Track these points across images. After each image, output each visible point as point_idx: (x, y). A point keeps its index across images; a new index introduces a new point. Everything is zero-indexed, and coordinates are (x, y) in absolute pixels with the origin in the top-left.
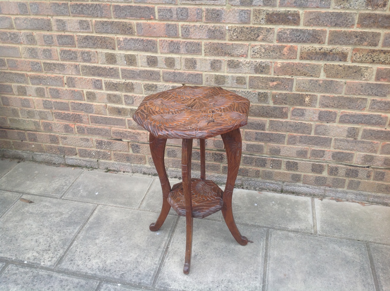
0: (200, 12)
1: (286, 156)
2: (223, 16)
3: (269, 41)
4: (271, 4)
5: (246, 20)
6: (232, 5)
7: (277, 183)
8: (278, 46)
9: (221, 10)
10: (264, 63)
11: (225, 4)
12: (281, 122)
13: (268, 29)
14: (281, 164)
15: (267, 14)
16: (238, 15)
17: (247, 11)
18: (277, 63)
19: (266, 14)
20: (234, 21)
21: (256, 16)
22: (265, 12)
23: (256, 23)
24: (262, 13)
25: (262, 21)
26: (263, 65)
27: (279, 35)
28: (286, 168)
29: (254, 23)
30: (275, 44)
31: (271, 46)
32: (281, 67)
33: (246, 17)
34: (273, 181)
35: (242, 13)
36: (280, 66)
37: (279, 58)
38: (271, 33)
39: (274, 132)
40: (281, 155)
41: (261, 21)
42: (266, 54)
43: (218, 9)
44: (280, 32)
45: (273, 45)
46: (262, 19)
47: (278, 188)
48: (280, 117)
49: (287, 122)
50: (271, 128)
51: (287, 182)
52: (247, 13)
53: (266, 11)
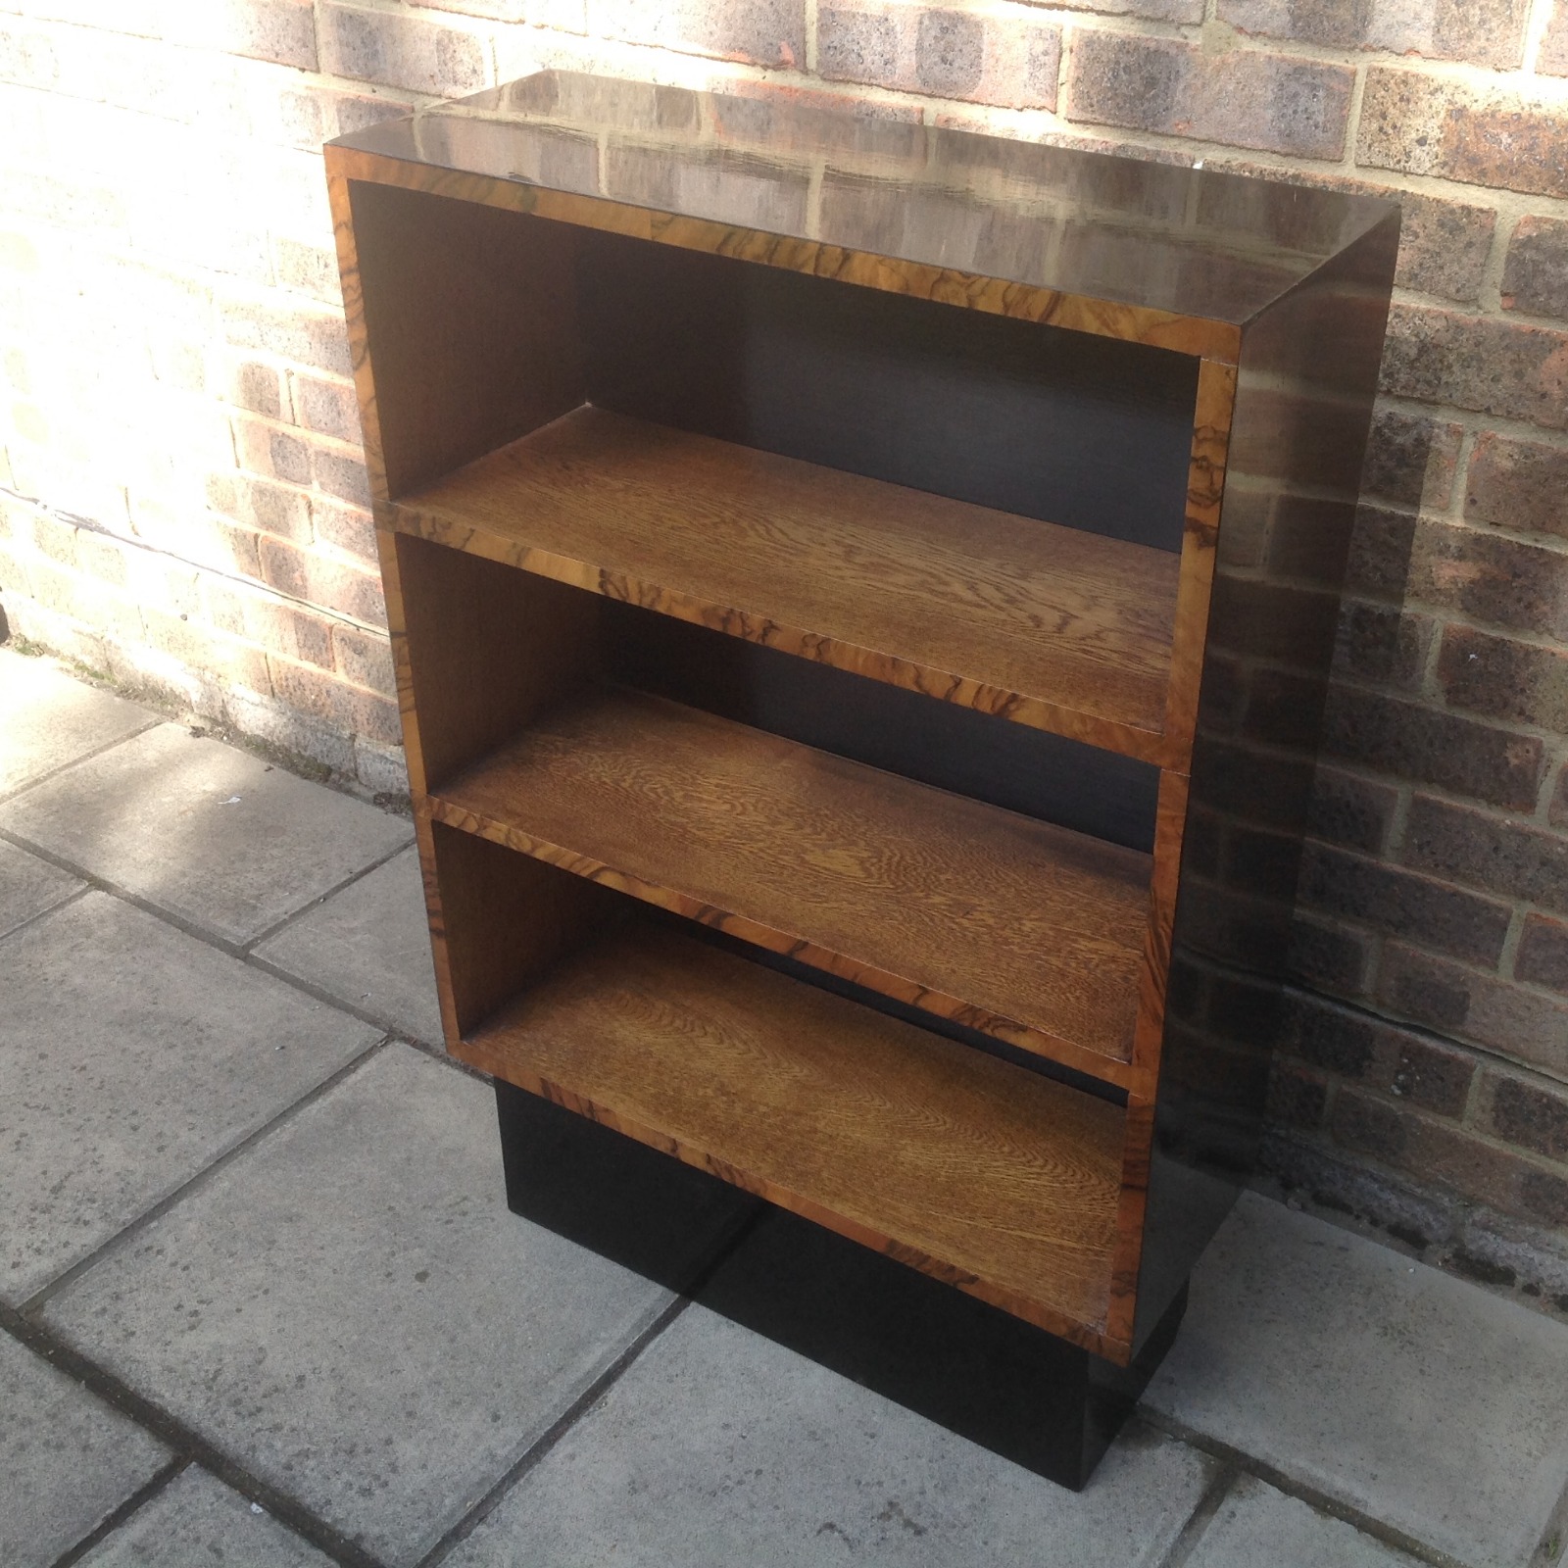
0: (1046, 53)
1: (1502, 1050)
2: (1179, 96)
3: (1452, 289)
4: (1483, 52)
5: (1319, 134)
6: (1240, 30)
7: (1426, 1195)
8: (1505, 333)
9: (1173, 51)
10: (1406, 427)
11: (1196, 17)
12: (1491, 829)
13: (1452, 212)
14: (1462, 1084)
15: (1459, 113)
16: (1270, 96)
17: (1326, 80)
18: (1489, 442)
19: (1450, 114)
20: (1242, 131)
21: (1384, 116)
22: (1441, 98)
23: (1378, 161)
24: (1423, 105)
25: (1417, 151)
26: (1399, 440)
27: (1522, 263)
28: (1496, 1123)
29: (1364, 161)
30: (1489, 319)
31: (1459, 328)
32: (1514, 474)
33: (1321, 119)
34: (1400, 1178)
35: (1293, 87)
36: (1508, 465)
37: (1511, 417)
38: (1470, 244)
39: (1435, 880)
40: (1472, 1030)
41: (1408, 154)
42: (1429, 376)
43: (1153, 45)
44: (1527, 243)
45: (1475, 319)
46: (1422, 142)
47: (1428, 1225)
48: (1483, 796)
49: (1527, 836)
50: (1420, 847)
51: (1495, 1209)
52: (1330, 94)
53: (1448, 90)
